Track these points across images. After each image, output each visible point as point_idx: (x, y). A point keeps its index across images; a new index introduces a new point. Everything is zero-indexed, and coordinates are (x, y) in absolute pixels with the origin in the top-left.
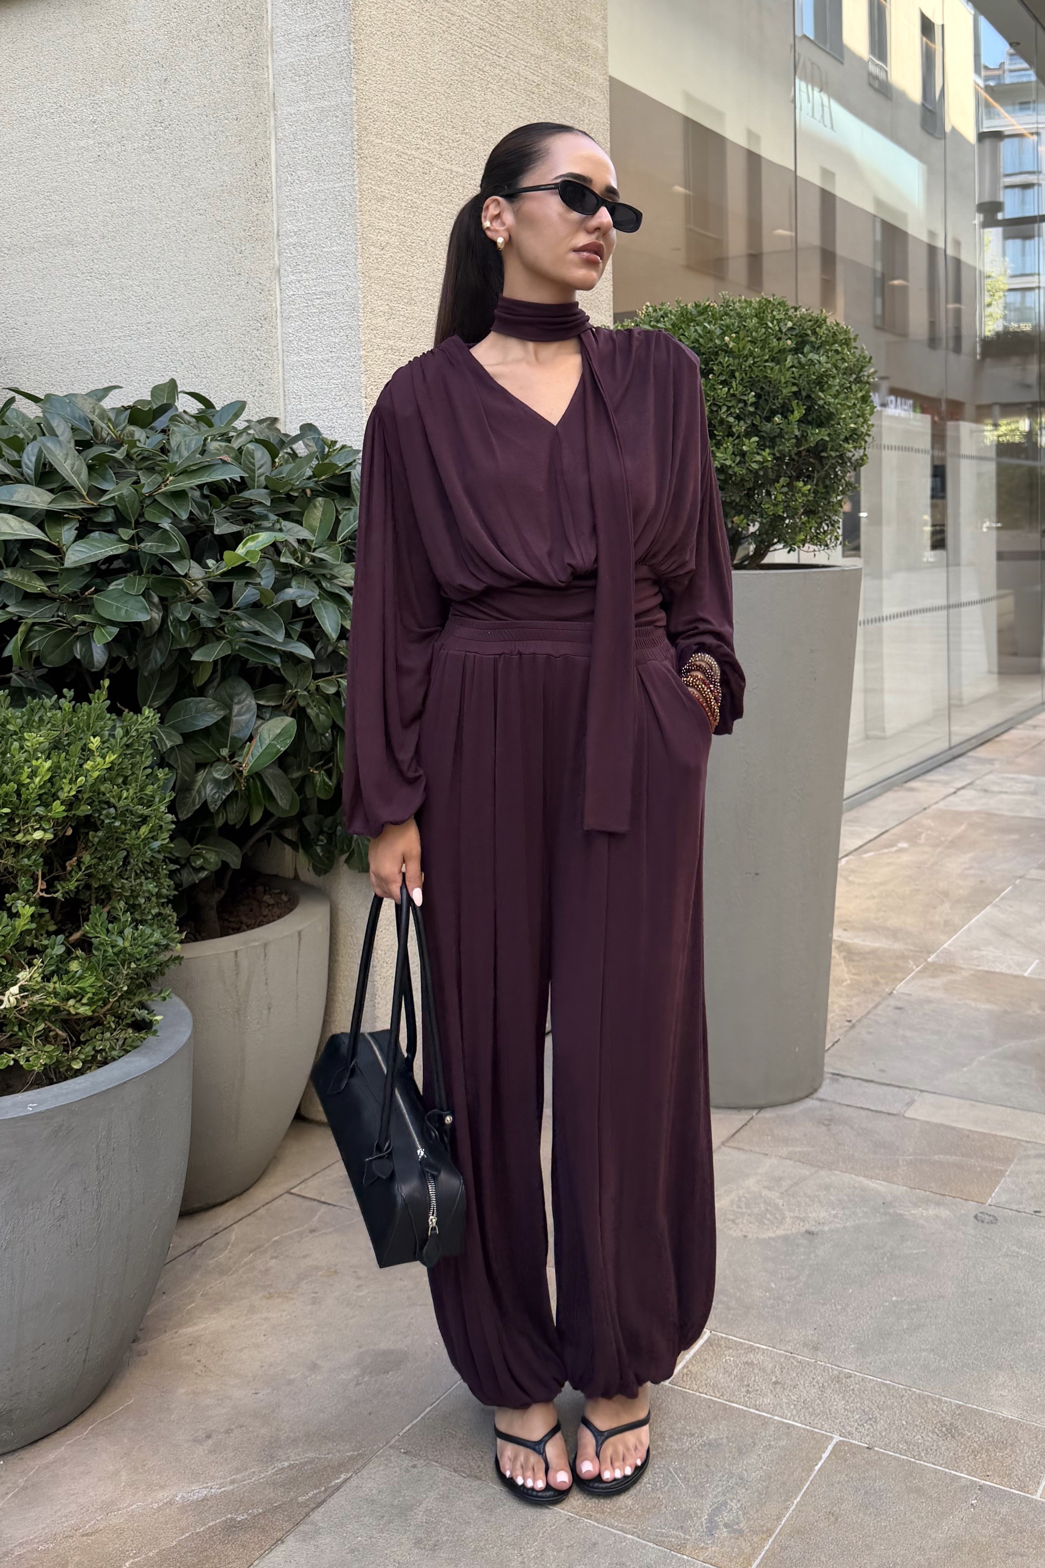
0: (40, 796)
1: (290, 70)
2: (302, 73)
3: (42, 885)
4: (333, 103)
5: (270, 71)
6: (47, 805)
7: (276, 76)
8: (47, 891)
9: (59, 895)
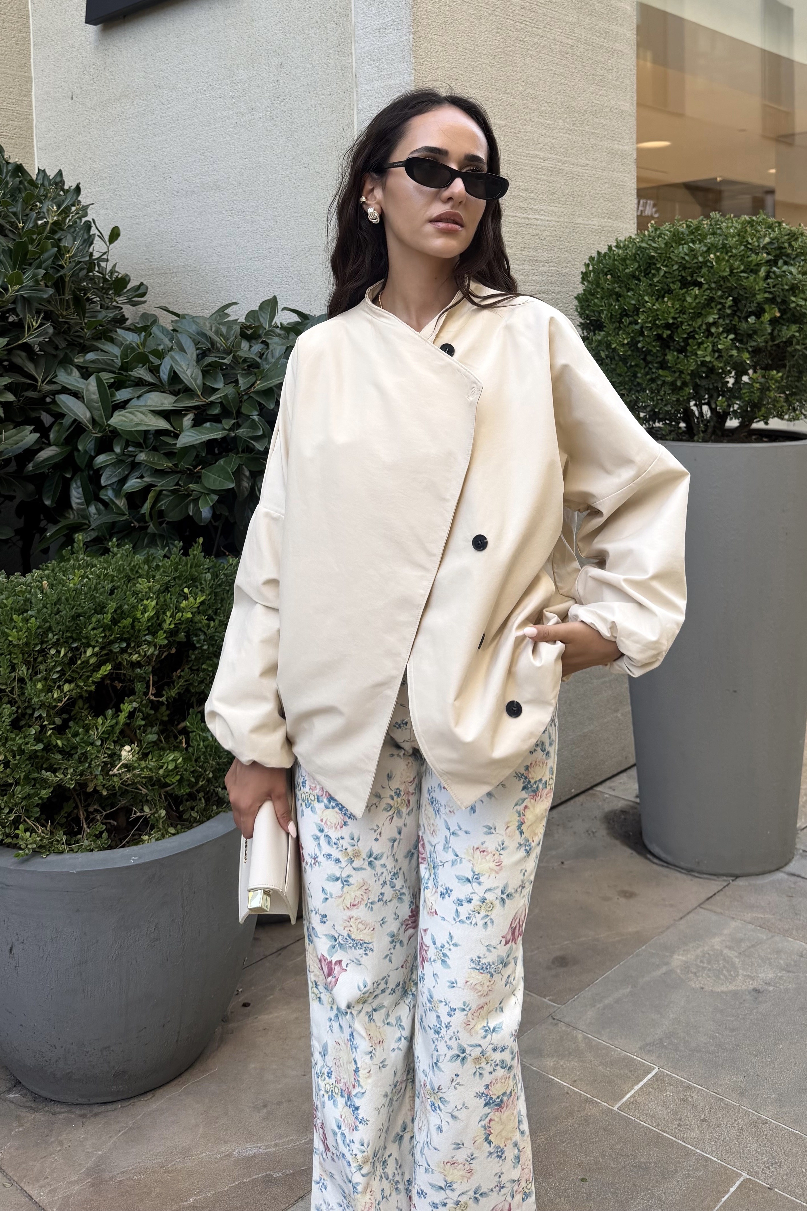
0: (148, 629)
1: (367, 56)
2: (375, 58)
3: (152, 690)
4: (398, 82)
5: (354, 57)
6: (154, 634)
7: (358, 61)
8: (155, 695)
9: (163, 699)
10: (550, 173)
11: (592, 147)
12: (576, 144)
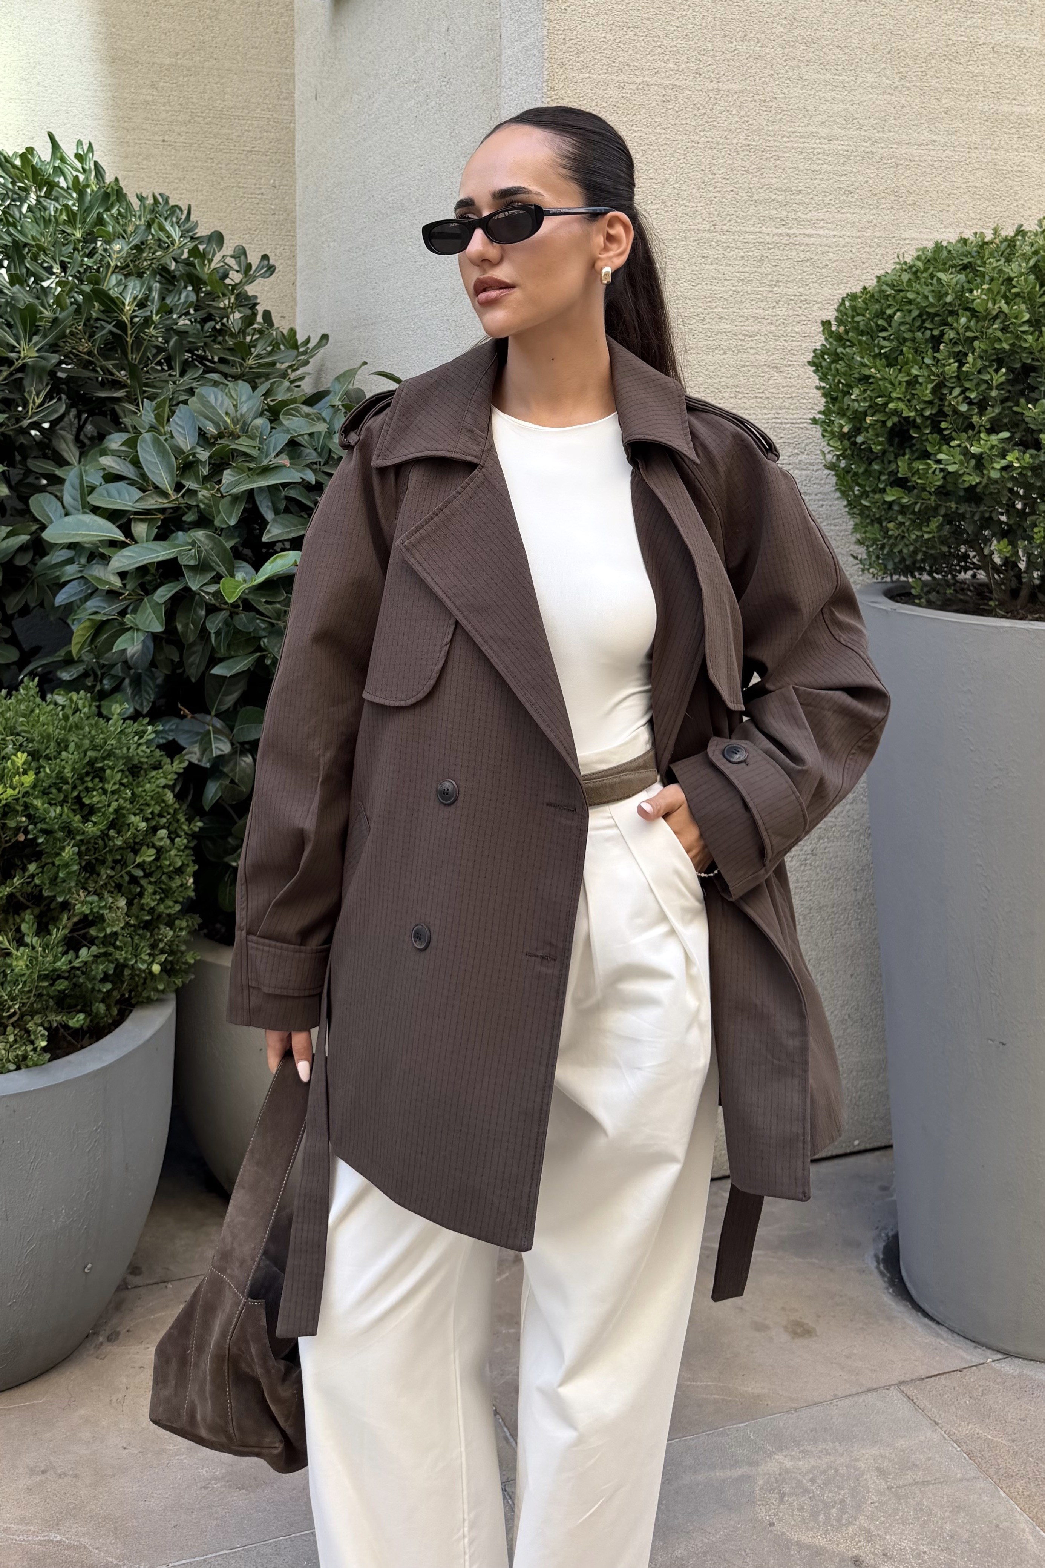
10: (842, 161)
11: (946, 113)
12: (905, 110)
